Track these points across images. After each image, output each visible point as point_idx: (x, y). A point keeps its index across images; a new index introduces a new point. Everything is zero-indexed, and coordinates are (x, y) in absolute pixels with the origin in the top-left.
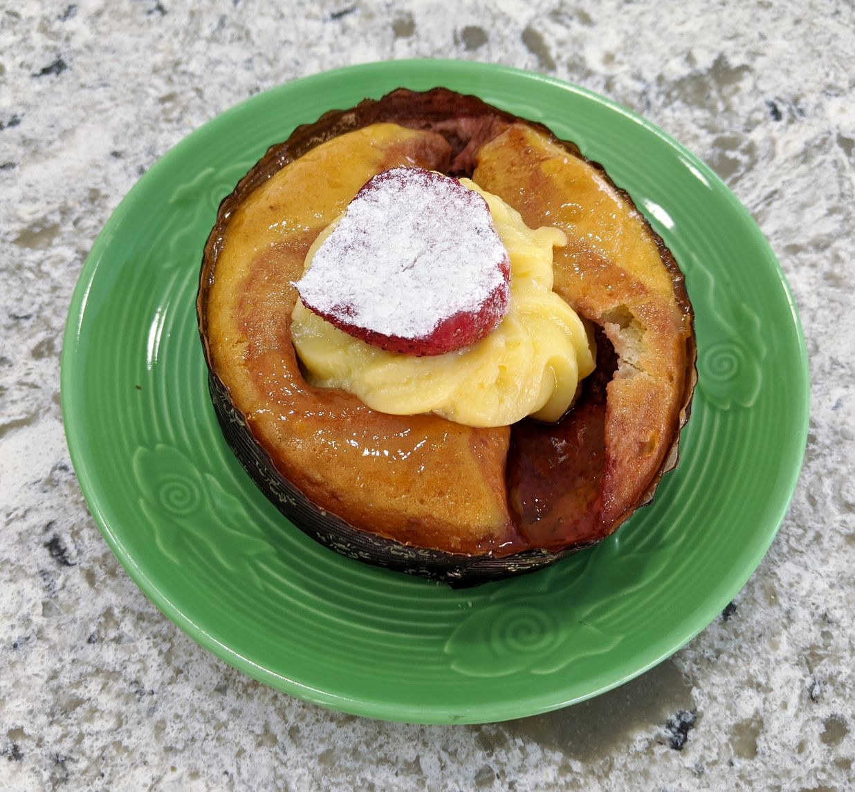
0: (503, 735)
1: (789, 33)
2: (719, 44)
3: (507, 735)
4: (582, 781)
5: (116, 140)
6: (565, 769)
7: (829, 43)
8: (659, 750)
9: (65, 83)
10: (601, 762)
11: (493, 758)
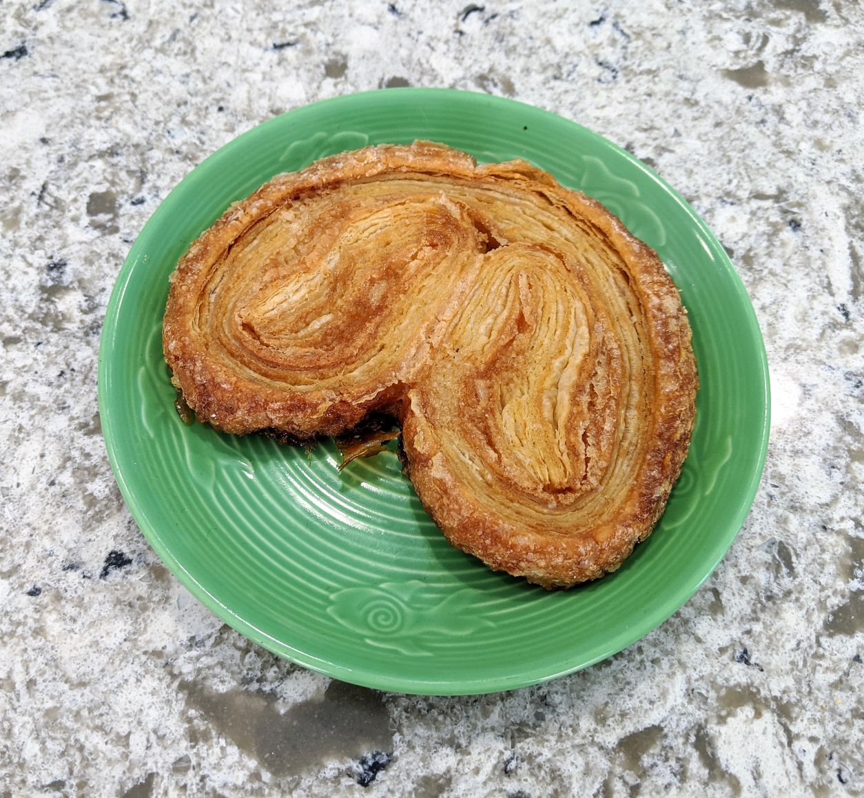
0: (210, 732)
1: (706, 134)
2: (631, 134)
3: (214, 733)
4: (267, 791)
5: (48, 127)
6: (255, 776)
7: (743, 151)
8: (346, 781)
9: (21, 68)
10: (289, 779)
11: (195, 750)
